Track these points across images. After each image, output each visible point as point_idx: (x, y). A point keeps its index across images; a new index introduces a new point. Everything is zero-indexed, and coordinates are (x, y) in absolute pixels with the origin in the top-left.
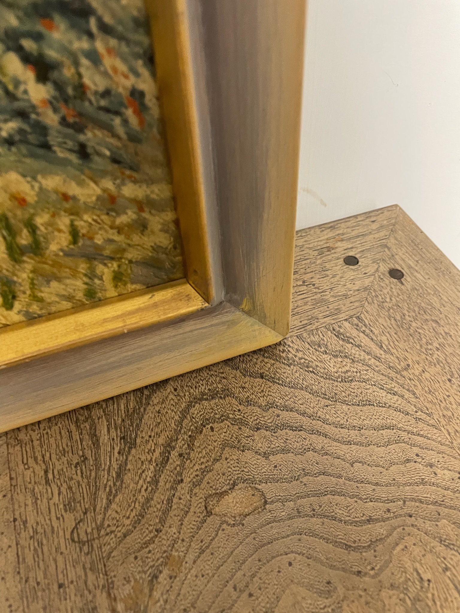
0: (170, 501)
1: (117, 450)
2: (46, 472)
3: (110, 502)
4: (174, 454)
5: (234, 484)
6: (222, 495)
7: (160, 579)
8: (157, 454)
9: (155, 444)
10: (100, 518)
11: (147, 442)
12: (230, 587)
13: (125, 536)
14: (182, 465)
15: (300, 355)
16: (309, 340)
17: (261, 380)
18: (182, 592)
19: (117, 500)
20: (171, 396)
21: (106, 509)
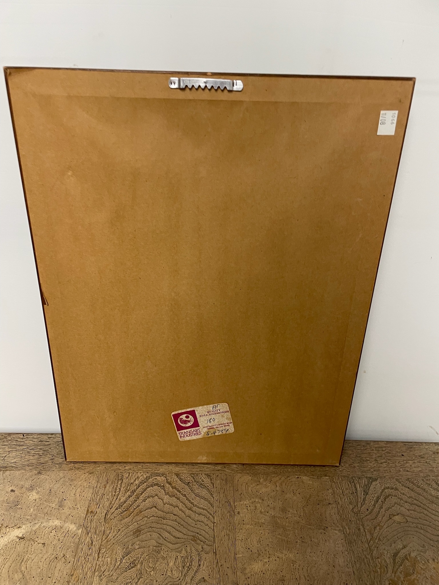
0: (379, 512)
1: (363, 493)
2: (343, 492)
3: (361, 506)
4: (380, 500)
5: (398, 514)
6: (394, 515)
7: (377, 528)
8: (375, 498)
9: (374, 496)
10: (359, 509)
11: (372, 494)
12: (396, 537)
13: (367, 515)
14: (383, 504)
15: (422, 485)
16: (426, 482)
17: (408, 489)
18: (383, 533)
19: (364, 506)
20: (378, 484)
21: (361, 507)
